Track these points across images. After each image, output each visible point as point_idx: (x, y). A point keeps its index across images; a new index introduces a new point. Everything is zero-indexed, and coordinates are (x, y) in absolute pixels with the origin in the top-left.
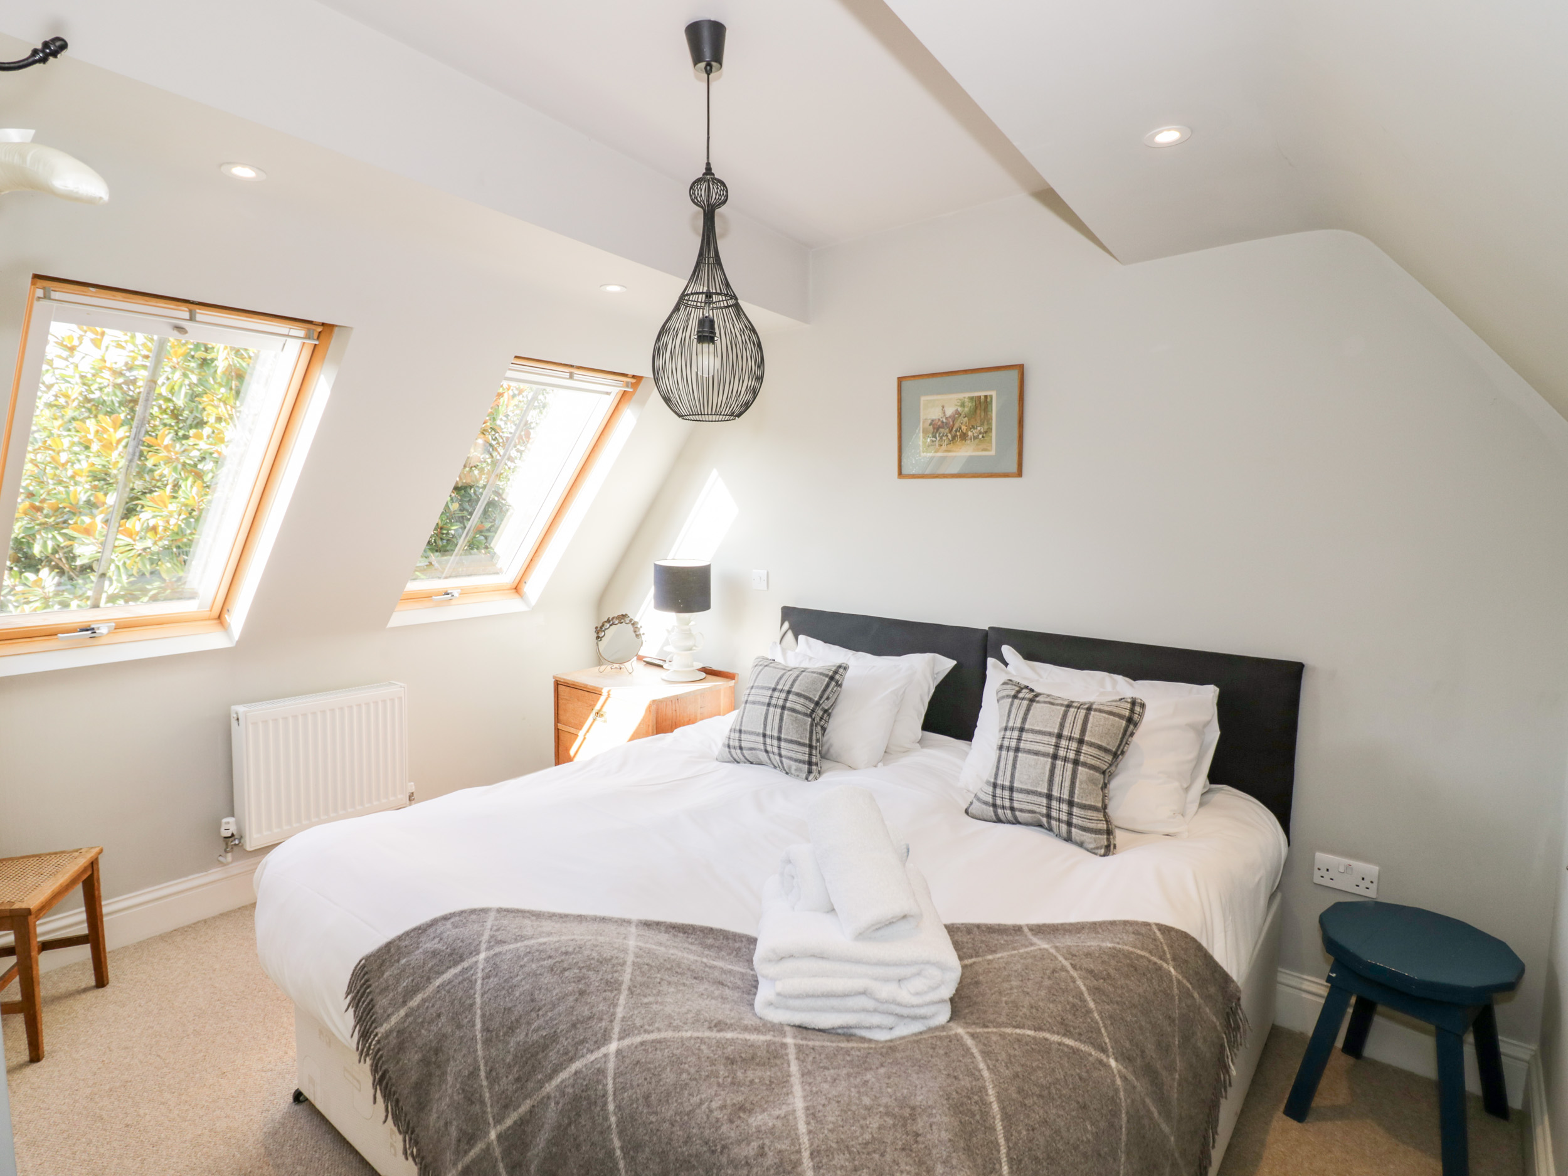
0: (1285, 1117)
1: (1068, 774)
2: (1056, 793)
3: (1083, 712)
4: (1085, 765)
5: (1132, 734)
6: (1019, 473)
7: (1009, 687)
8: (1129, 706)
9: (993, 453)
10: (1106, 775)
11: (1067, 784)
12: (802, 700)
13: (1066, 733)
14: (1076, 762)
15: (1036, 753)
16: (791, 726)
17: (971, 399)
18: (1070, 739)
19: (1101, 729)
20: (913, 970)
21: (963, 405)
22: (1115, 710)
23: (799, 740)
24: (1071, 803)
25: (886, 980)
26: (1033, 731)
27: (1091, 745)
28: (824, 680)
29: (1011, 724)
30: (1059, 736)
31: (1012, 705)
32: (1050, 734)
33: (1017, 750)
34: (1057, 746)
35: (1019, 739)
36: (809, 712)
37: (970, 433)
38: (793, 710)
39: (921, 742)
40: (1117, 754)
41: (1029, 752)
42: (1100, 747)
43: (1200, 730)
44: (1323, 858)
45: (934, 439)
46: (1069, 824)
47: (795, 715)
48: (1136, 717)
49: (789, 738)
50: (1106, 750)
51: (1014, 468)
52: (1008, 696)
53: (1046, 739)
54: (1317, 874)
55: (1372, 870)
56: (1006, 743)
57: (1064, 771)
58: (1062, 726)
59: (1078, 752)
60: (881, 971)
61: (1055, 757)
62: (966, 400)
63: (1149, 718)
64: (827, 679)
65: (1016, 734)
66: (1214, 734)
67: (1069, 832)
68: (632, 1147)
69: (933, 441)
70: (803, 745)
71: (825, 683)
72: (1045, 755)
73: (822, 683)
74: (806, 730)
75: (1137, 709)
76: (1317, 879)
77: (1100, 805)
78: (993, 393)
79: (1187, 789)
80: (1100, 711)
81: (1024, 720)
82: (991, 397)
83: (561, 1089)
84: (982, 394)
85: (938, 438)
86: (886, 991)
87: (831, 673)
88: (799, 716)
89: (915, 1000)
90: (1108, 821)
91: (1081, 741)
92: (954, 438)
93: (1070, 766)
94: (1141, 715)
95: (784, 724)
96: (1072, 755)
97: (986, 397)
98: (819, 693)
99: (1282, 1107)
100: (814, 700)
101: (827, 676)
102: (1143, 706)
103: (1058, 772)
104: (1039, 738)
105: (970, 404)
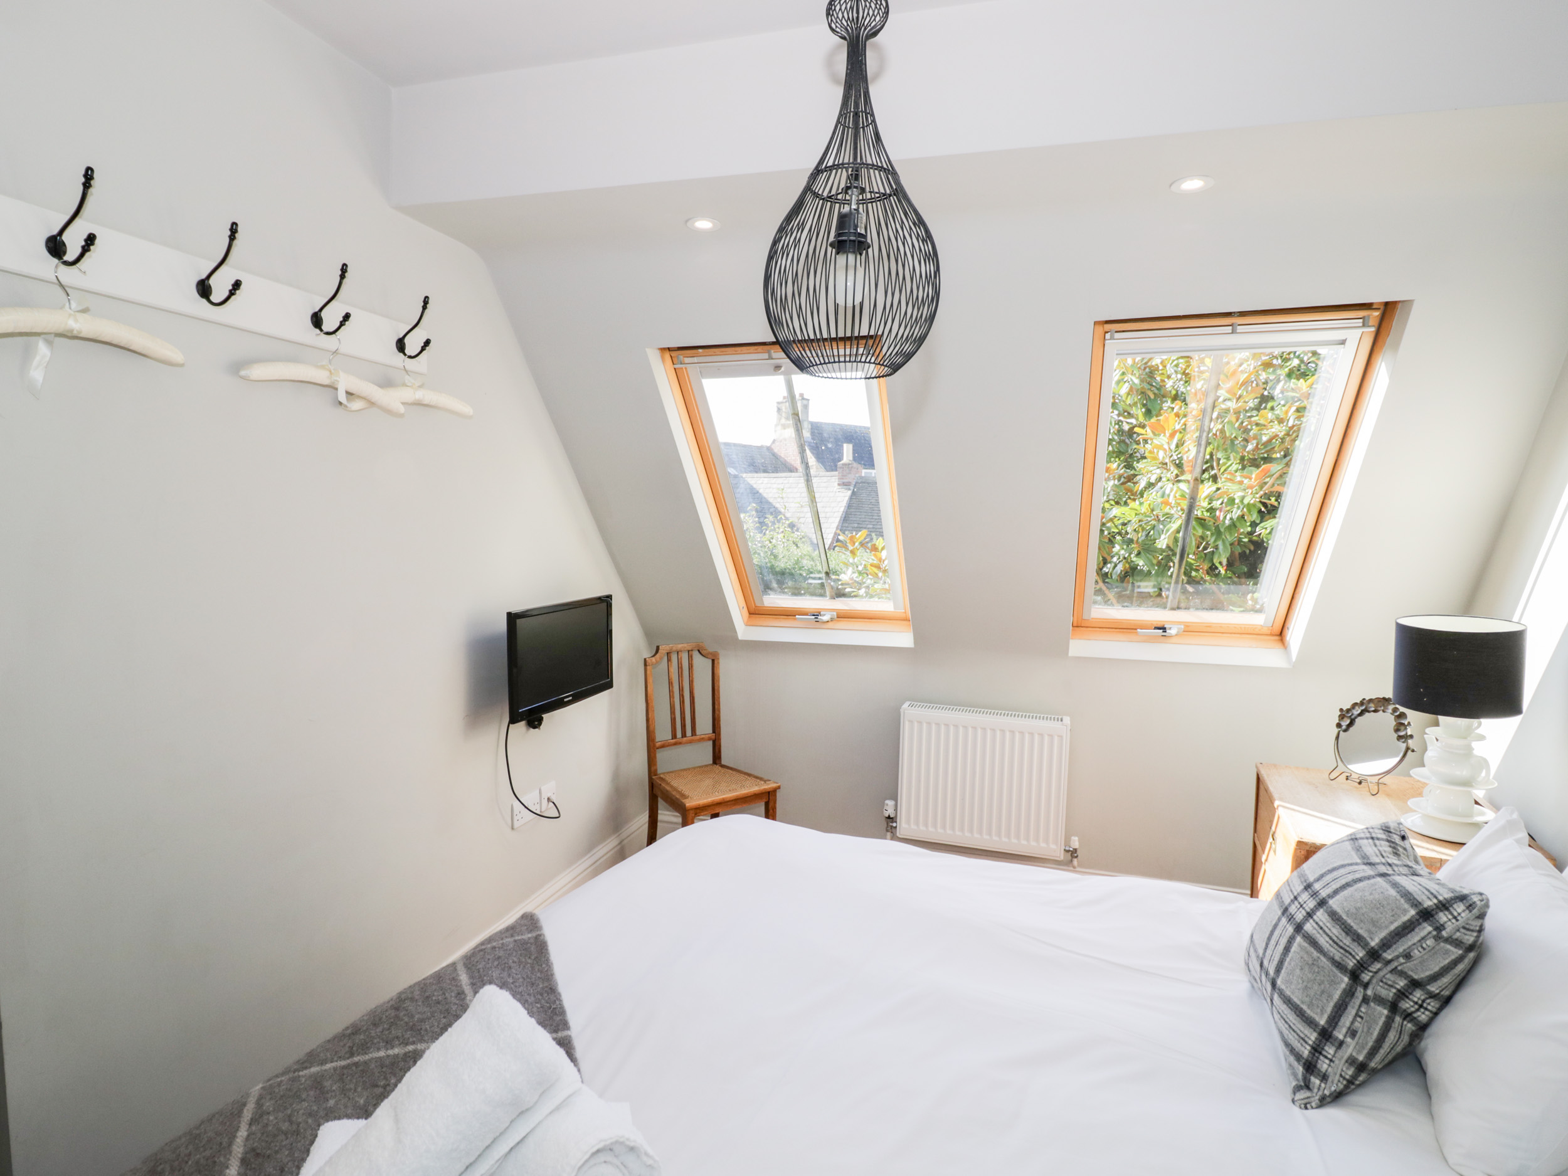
12: (1336, 931)
16: (1298, 972)
23: (1304, 1007)
28: (1405, 911)
36: (1351, 964)
38: (1313, 943)
47: (1315, 954)
49: (1288, 993)
64: (1413, 912)
70: (1310, 1022)
71: (1405, 918)
73: (1395, 916)
74: (1330, 996)
87: (1428, 903)
88: (1324, 959)
95: (1288, 959)
98: (1383, 934)
100: (1367, 944)
101: (1415, 903)
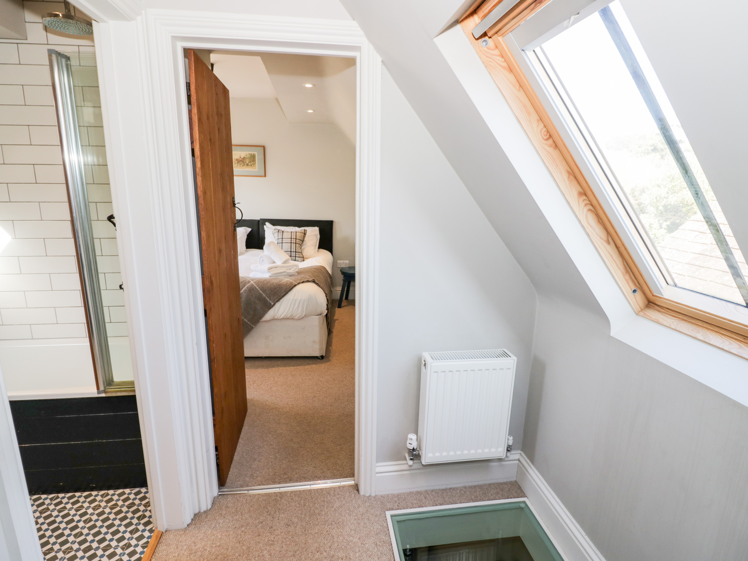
0: (338, 309)
1: (294, 246)
2: (292, 250)
3: (295, 233)
4: (298, 243)
5: (305, 237)
6: (265, 176)
7: (276, 230)
8: (304, 231)
9: (257, 170)
10: (301, 245)
11: (294, 248)
13: (292, 237)
14: (296, 243)
15: (287, 243)
17: (249, 154)
18: (294, 239)
19: (299, 236)
20: (292, 267)
21: (246, 155)
22: (302, 232)
24: (296, 252)
25: (288, 270)
26: (285, 238)
27: (298, 239)
29: (279, 238)
30: (291, 238)
31: (278, 234)
32: (289, 238)
33: (282, 243)
34: (291, 241)
35: (282, 240)
37: (249, 164)
39: (246, 251)
40: (303, 241)
41: (285, 243)
42: (300, 240)
43: (316, 236)
44: (339, 261)
45: (238, 165)
46: (295, 257)
48: (305, 233)
50: (301, 240)
51: (264, 175)
52: (276, 232)
53: (288, 239)
54: (338, 265)
55: (347, 262)
56: (279, 242)
57: (293, 246)
58: (291, 236)
59: (296, 241)
60: (287, 268)
61: (291, 243)
62: (248, 154)
63: (308, 234)
65: (281, 240)
66: (319, 236)
67: (295, 259)
68: (264, 291)
69: (237, 165)
72: (289, 243)
75: (306, 231)
76: (338, 266)
77: (301, 252)
78: (256, 153)
79: (315, 248)
80: (299, 232)
81: (282, 236)
82: (255, 154)
83: (245, 290)
84: (253, 153)
85: (239, 165)
86: (288, 271)
89: (293, 272)
90: (303, 255)
91: (296, 239)
92: (244, 165)
93: (294, 244)
94: (306, 232)
96: (295, 242)
97: (254, 154)
99: (337, 307)
102: (306, 230)
103: (292, 246)
104: (287, 239)
105: (249, 156)
